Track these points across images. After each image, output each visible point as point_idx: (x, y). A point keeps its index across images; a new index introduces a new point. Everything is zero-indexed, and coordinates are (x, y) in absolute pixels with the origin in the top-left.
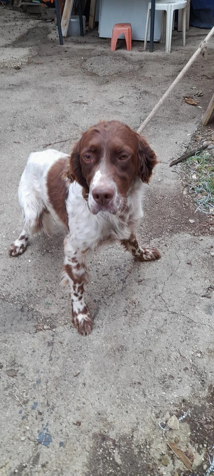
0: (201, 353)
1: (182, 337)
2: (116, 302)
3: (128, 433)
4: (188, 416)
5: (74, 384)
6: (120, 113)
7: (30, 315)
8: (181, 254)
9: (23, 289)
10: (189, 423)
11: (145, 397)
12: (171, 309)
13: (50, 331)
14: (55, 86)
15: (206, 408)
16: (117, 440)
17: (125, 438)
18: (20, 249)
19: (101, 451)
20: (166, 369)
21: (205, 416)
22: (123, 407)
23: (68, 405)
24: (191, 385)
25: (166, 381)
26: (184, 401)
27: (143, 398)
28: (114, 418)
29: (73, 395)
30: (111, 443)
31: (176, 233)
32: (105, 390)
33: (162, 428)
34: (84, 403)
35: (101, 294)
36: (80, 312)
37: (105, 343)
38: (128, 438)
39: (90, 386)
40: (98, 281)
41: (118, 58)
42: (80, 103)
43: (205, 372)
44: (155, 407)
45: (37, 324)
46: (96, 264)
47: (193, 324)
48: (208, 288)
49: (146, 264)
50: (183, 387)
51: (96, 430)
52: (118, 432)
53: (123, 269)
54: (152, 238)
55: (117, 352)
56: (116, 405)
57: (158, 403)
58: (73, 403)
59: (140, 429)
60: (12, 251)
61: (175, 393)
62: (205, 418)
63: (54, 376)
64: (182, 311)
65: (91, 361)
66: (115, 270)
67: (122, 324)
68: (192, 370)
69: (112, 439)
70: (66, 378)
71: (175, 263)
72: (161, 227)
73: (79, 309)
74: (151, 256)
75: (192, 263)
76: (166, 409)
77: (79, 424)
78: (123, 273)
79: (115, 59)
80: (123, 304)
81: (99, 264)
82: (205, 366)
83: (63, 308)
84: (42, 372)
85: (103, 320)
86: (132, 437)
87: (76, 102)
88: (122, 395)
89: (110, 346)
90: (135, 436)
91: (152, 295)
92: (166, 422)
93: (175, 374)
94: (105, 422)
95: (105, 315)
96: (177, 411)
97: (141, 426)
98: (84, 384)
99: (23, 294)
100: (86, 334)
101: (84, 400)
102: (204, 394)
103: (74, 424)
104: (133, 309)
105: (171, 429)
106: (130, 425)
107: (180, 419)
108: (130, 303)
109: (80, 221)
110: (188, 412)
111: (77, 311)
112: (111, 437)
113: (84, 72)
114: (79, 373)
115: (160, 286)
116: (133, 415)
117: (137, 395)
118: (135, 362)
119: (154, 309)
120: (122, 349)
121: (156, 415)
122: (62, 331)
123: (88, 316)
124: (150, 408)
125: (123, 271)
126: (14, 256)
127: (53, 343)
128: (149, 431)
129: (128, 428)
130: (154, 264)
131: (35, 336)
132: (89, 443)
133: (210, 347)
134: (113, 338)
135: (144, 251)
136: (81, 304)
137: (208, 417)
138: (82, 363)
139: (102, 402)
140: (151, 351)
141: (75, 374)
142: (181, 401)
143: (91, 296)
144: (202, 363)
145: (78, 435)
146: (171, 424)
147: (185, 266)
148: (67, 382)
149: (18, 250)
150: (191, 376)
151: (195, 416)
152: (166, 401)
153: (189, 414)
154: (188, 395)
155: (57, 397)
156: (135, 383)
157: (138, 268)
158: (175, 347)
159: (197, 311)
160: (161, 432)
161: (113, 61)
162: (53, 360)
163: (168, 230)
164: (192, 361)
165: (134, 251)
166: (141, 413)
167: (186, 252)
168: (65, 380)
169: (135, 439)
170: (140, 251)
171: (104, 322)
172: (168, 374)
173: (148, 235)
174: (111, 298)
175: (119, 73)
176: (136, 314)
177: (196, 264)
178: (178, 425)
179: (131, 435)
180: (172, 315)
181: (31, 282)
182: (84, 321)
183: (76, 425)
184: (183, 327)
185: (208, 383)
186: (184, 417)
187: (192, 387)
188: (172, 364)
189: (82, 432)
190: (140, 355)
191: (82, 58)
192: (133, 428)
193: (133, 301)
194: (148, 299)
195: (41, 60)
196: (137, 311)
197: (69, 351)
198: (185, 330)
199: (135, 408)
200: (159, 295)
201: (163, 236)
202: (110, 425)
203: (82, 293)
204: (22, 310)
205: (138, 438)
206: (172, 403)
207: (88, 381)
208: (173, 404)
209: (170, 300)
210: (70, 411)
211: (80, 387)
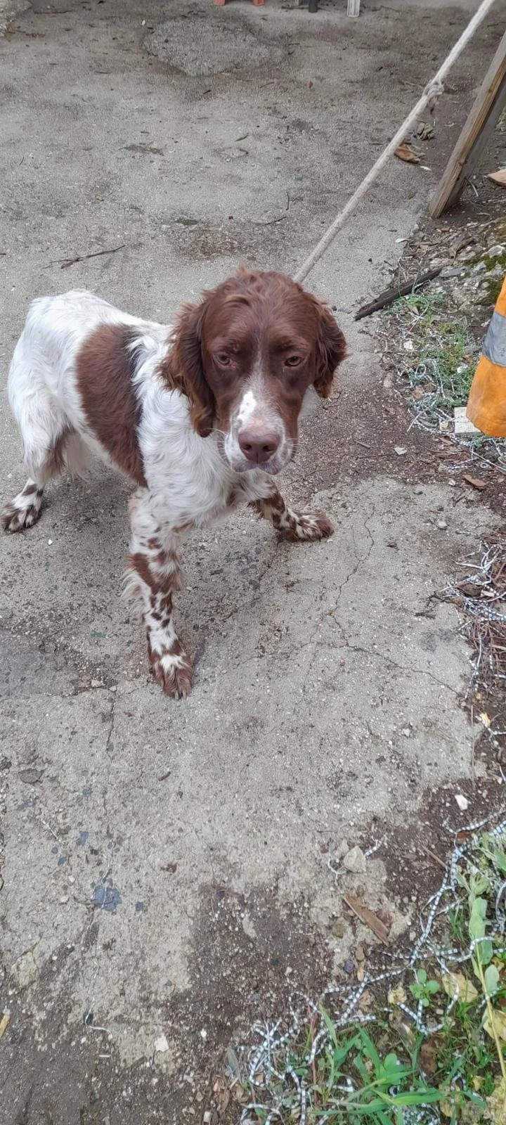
0: (411, 727)
1: (374, 698)
2: (241, 628)
3: (267, 881)
4: (383, 846)
5: (160, 794)
6: (240, 179)
7: (61, 659)
8: (376, 524)
9: (40, 604)
10: (383, 860)
11: (300, 815)
12: (352, 642)
13: (105, 691)
14: (81, 103)
15: (417, 831)
16: (247, 895)
17: (262, 891)
18: (27, 516)
19: (217, 916)
20: (342, 760)
21: (416, 845)
22: (259, 834)
23: (149, 834)
24: (390, 790)
25: (341, 784)
26: (375, 819)
27: (296, 815)
28: (240, 855)
29: (159, 815)
30: (236, 901)
31: (366, 478)
32: (222, 804)
33: (333, 870)
34: (181, 830)
35: (208, 613)
36: (165, 652)
37: (220, 714)
38: (268, 890)
39: (192, 798)
40: (202, 584)
41: (232, 26)
42: (144, 149)
43: (417, 764)
44: (321, 832)
45: (76, 676)
46: (195, 549)
47: (398, 671)
48: (430, 598)
49: (303, 547)
50: (375, 793)
51: (207, 879)
52: (248, 880)
53: (253, 558)
54: (316, 490)
55: (243, 731)
56: (244, 831)
57: (327, 825)
58: (159, 830)
59: (292, 874)
60: (8, 521)
61: (359, 805)
62: (414, 849)
63: (118, 781)
64: (375, 646)
65: (191, 750)
66: (236, 562)
67: (254, 674)
68: (393, 761)
69: (237, 894)
70: (144, 784)
71: (363, 544)
72: (334, 464)
73: (163, 646)
74: (314, 530)
75: (399, 545)
76: (341, 834)
77: (172, 868)
78: (254, 567)
79: (225, 28)
80: (256, 632)
81: (203, 548)
82: (418, 752)
83: (130, 642)
84: (93, 773)
85: (214, 666)
86: (276, 888)
87: (132, 148)
88: (256, 812)
89: (229, 718)
90: (281, 886)
91: (314, 613)
92: (342, 858)
93: (358, 769)
94: (223, 864)
95: (219, 657)
96: (361, 838)
97: (292, 868)
98: (181, 794)
99: (41, 615)
100: (181, 696)
101: (181, 824)
102: (416, 804)
103: (162, 869)
104: (276, 642)
105: (349, 872)
106: (272, 867)
107: (367, 854)
108: (269, 630)
109: (177, 471)
110: (382, 839)
111: (159, 650)
112: (235, 891)
113: (151, 64)
114: (169, 773)
115: (332, 595)
116: (278, 850)
117: (284, 812)
118: (280, 750)
119: (318, 643)
120: (254, 723)
121: (323, 846)
122: (130, 690)
123: (184, 658)
124: (310, 835)
125: (255, 563)
126: (14, 532)
127: (112, 716)
128: (308, 876)
129: (267, 873)
130: (319, 549)
131: (74, 701)
132: (193, 903)
133: (429, 716)
134: (236, 703)
135: (298, 519)
136: (168, 634)
137: (421, 848)
138: (173, 754)
139: (218, 827)
140: (312, 726)
141: (161, 775)
142: (369, 821)
143: (187, 617)
144: (412, 747)
145: (170, 889)
146: (350, 863)
147: (383, 552)
148: (145, 792)
149: (21, 518)
150: (391, 773)
151: (396, 846)
152: (341, 820)
153: (385, 844)
154: (383, 808)
155: (127, 820)
156: (281, 790)
157: (286, 557)
158: (360, 718)
159: (406, 645)
160: (330, 877)
161: (220, 35)
162: (116, 748)
163: (351, 472)
164: (394, 744)
165: (276, 519)
166: (292, 844)
167: (386, 519)
168: (141, 787)
169: (281, 893)
170: (288, 518)
171: (217, 672)
172: (346, 770)
173: (306, 483)
174: (229, 621)
175: (235, 70)
176: (282, 654)
177: (406, 546)
178: (364, 864)
179: (274, 885)
180: (355, 653)
181: (56, 588)
182: (176, 669)
183: (168, 870)
184: (377, 677)
185: (422, 785)
186: (375, 848)
187: (391, 792)
188: (355, 752)
189: (178, 883)
190: (290, 734)
191: (144, 22)
192: (278, 872)
193: (275, 627)
194: (305, 623)
195: (41, 25)
196: (284, 646)
197: (146, 730)
198: (381, 682)
199: (282, 836)
200: (330, 614)
201: (339, 485)
202: (234, 870)
203: (169, 612)
204: (42, 648)
205: (288, 891)
206: (352, 824)
207: (187, 788)
208: (355, 825)
209: (351, 623)
210: (154, 846)
211: (171, 799)
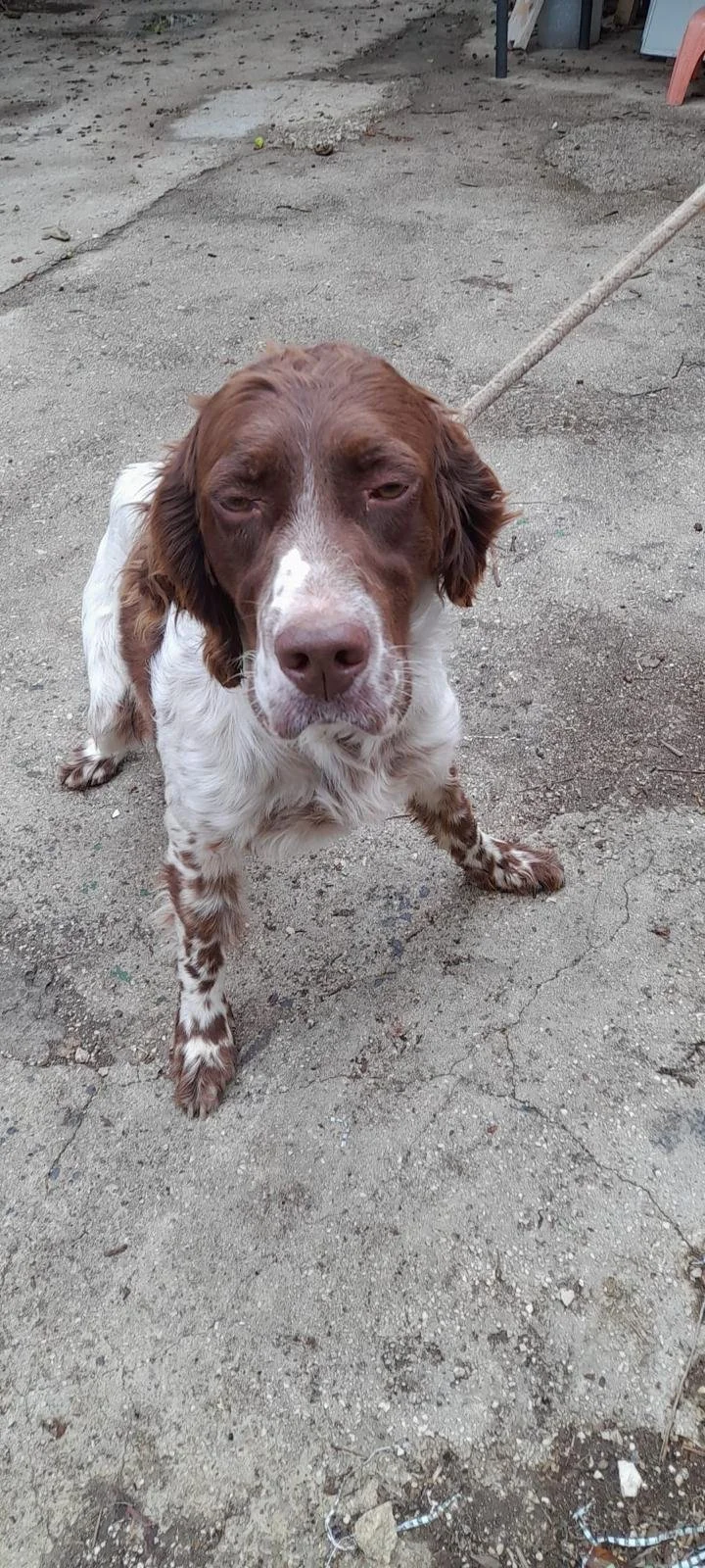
0: (578, 1289)
1: (529, 1210)
2: (342, 1018)
3: (208, 1514)
4: (442, 1520)
5: (96, 1282)
6: (615, 330)
7: (49, 1002)
8: (644, 890)
9: (61, 906)
10: (434, 1550)
11: (312, 1401)
12: (524, 1092)
13: (89, 1073)
14: (424, 221)
15: (521, 1509)
16: (163, 1529)
17: (193, 1531)
18: (97, 769)
19: (97, 1550)
20: (425, 1316)
21: (507, 1543)
22: (225, 1415)
23: (49, 1350)
24: (495, 1405)
25: (408, 1362)
26: (448, 1457)
27: (305, 1400)
28: (180, 1445)
29: (78, 1320)
30: (140, 1532)
31: (656, 806)
32: (185, 1334)
33: (331, 1538)
34: (101, 1361)
35: (301, 979)
36: (196, 1032)
37: (248, 1162)
38: (203, 1532)
39: (143, 1306)
40: (313, 929)
41: (682, 130)
42: (486, 283)
43: (565, 1367)
44: (337, 1449)
45: (59, 1035)
46: (326, 868)
47: (587, 1170)
48: (698, 1044)
49: (501, 902)
50: (465, 1404)
51: (106, 1470)
52: (176, 1501)
53: (412, 902)
54: (562, 810)
55: (274, 1206)
56: (203, 1399)
57: (353, 1438)
58: (68, 1348)
59: (256, 1516)
60: (67, 772)
61: (425, 1417)
62: (500, 1548)
63: (41, 1236)
64: (564, 1111)
65: (176, 1216)
66: (381, 903)
67: (331, 1106)
68: (523, 1347)
69: (146, 1519)
70: (79, 1254)
71: (608, 917)
72: (610, 773)
73: (196, 1022)
74: (523, 878)
75: (672, 936)
76: (371, 1468)
77: (58, 1428)
78: (408, 917)
79: (671, 134)
80: (363, 1031)
81: (338, 868)
82: (576, 1345)
83: (162, 999)
84: (10, 1210)
85: (271, 1075)
86: (220, 1533)
87: (472, 281)
88: (237, 1370)
89: (260, 1176)
90: (228, 1533)
91: (476, 1024)
92: (356, 1517)
93: (450, 1345)
94: (145, 1451)
95: (285, 1060)
96: (407, 1487)
97: (262, 1503)
98: (126, 1292)
99: (55, 924)
101: (104, 1348)
102: (536, 1453)
103: (44, 1424)
104: (392, 1059)
105: (358, 1551)
106: (226, 1489)
107: (407, 1525)
108: (387, 1034)
110: (447, 1504)
112: (147, 1512)
113: (543, 177)
114: (125, 1247)
115: (517, 996)
116: (247, 1458)
117: (286, 1386)
118: (324, 1261)
119: (463, 1079)
120: (295, 1197)
121: (330, 1479)
122: (126, 1081)
123: (222, 1050)
124: (316, 1449)
125: (411, 911)
126: (71, 789)
127: (81, 1117)
128: (283, 1530)
129: (214, 1498)
130: (528, 911)
131: (38, 1077)
132: (66, 1509)
133: (621, 1277)
134: (280, 1151)
135: (501, 854)
136: (207, 1003)
137: (514, 1551)
138: (146, 1214)
139: (162, 1376)
140: (396, 1233)
141: (111, 1247)
142: (435, 1456)
143: (267, 977)
144: (567, 1329)
145: (40, 1468)
146: (364, 1533)
147: (639, 941)
148: (75, 1269)
149: (87, 771)
150: (508, 1371)
151: (466, 1529)
152: (382, 1437)
153: (449, 1516)
154: (469, 1439)
155: (26, 1311)
156: (296, 1339)
157: (466, 912)
158: (488, 1242)
159: (623, 1124)
160: (322, 1549)
161: (660, 142)
162: (61, 1176)
163: (633, 790)
164: (534, 1312)
166: (278, 1456)
167: (665, 883)
168: (72, 1259)
169: (223, 1547)
170: (482, 853)
171: (273, 1085)
172: (428, 1337)
173: (549, 795)
174: (330, 1001)
175: (666, 187)
176: (394, 1081)
177: (687, 940)
178: (390, 1546)
179: (219, 1525)
180: (521, 1114)
181: (94, 886)
183: (50, 1428)
184: (547, 1172)
185: (562, 1416)
186: (425, 1519)
187: (497, 1411)
188: (455, 1306)
189: (57, 1462)
190: (350, 1236)
191: (555, 124)
192: (234, 1502)
193: (398, 1031)
194: (454, 1035)
195: (414, 126)
196: (402, 1069)
197: (122, 1159)
198: (550, 1183)
199: (264, 1432)
200: (503, 1031)
201: (605, 808)
202: (160, 1470)
203: (212, 971)
204: (30, 977)
205: (237, 1548)
206: (401, 1452)
207: (139, 1285)
208: (405, 1457)
209: (534, 1056)
210: (47, 1376)
211: (108, 1297)
